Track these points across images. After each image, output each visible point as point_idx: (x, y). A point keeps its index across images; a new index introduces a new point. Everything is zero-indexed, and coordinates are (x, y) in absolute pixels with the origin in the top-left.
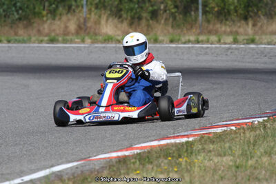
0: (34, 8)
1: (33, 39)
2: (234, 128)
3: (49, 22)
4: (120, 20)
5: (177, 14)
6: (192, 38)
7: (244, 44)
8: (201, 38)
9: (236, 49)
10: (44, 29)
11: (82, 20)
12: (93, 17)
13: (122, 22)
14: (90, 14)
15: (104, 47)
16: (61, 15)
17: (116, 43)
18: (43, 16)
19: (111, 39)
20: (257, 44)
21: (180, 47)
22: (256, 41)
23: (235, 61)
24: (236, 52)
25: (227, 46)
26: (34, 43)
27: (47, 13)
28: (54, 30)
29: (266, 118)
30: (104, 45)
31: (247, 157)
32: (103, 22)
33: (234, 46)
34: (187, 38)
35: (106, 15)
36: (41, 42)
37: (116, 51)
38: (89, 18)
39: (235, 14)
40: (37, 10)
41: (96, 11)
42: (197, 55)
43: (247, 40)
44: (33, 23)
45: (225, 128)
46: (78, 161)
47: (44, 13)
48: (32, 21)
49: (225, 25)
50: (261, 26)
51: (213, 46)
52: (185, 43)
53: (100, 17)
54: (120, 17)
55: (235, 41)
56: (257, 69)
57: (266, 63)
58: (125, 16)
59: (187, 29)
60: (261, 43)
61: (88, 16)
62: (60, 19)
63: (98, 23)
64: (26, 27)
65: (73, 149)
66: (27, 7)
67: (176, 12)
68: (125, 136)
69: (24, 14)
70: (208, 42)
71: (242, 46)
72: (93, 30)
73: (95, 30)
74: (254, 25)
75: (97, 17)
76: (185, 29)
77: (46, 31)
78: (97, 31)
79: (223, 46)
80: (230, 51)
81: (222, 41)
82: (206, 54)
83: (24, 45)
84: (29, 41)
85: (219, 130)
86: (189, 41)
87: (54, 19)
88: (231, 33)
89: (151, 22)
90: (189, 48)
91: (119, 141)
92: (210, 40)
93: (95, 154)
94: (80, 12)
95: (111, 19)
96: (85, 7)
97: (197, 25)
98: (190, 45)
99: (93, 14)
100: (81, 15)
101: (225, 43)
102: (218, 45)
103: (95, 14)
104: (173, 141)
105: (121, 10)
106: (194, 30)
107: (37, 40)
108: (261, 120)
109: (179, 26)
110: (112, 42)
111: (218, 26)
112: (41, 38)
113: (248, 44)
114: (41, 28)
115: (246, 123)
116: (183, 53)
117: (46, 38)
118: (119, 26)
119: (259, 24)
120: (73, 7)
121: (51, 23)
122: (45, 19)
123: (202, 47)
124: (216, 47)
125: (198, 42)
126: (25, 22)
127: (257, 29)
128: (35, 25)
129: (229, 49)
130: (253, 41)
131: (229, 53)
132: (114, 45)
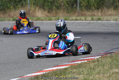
0: (7, 5)
1: (6, 19)
2: (86, 61)
3: (13, 11)
4: (44, 10)
5: (68, 7)
6: (74, 18)
7: (96, 21)
8: (78, 18)
9: (93, 23)
10: (11, 14)
11: (28, 10)
12: (33, 9)
13: (45, 11)
14: (31, 7)
15: (36, 23)
16: (18, 8)
17: (41, 21)
18: (11, 9)
19: (40, 19)
20: (101, 21)
21: (69, 22)
22: (101, 19)
23: (92, 28)
24: (93, 24)
25: (89, 22)
26: (6, 21)
27: (13, 7)
28: (16, 15)
29: (100, 57)
30: (36, 22)
31: (90, 75)
32: (37, 11)
33: (92, 22)
34: (72, 18)
35: (38, 8)
36: (9, 20)
37: (41, 24)
38: (31, 9)
39: (93, 7)
40: (8, 6)
41: (34, 6)
42: (76, 26)
43: (97, 19)
44: (7, 11)
45: (82, 61)
46: (18, 77)
47: (12, 7)
48: (6, 11)
49: (89, 11)
50: (105, 12)
51: (83, 22)
52: (71, 20)
53: (35, 8)
54: (44, 9)
55: (92, 19)
56: (101, 32)
57: (105, 29)
58: (46, 8)
59: (73, 14)
60: (103, 20)
61: (30, 8)
62: (18, 10)
63: (34, 11)
64: (4, 13)
65: (17, 72)
66: (4, 5)
67: (68, 6)
68: (40, 65)
69: (3, 8)
70: (81, 20)
71: (95, 22)
72: (32, 14)
73: (33, 14)
74: (101, 12)
75: (34, 9)
76: (72, 14)
77: (12, 15)
78: (34, 15)
79: (87, 22)
80: (90, 24)
81: (87, 19)
82: (80, 25)
83: (2, 22)
84: (4, 20)
85: (79, 62)
86: (73, 20)
87: (16, 10)
88: (91, 15)
89: (57, 11)
90: (72, 22)
91: (37, 67)
92: (82, 19)
93: (26, 74)
94: (27, 7)
95: (40, 10)
96: (29, 4)
97: (77, 12)
98: (73, 21)
99: (32, 7)
100: (27, 8)
101: (88, 20)
102: (85, 21)
103: (33, 8)
104: (59, 68)
105: (44, 5)
106: (76, 14)
107: (8, 20)
108: (98, 57)
109: (69, 12)
110: (40, 20)
111: (86, 12)
112: (9, 19)
113: (98, 20)
114: (10, 14)
115: (91, 59)
116: (70, 25)
117: (11, 19)
118: (44, 12)
119: (103, 11)
120: (24, 5)
121: (14, 12)
122: (12, 10)
123: (78, 22)
124: (84, 22)
125: (76, 20)
126: (3, 11)
127: (102, 13)
128: (8, 12)
129: (90, 23)
130: (100, 19)
131: (89, 25)
132: (40, 22)
